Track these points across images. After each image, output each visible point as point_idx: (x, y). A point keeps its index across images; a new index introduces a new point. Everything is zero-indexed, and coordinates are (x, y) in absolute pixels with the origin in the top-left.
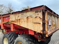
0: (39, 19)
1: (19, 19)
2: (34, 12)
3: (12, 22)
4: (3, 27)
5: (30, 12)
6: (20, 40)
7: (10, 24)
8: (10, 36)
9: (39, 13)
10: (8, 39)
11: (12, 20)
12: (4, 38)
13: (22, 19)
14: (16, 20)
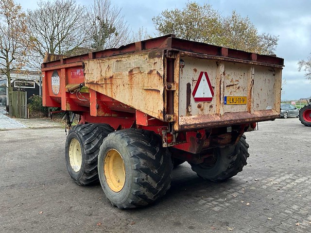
0: (157, 77)
1: (111, 78)
2: (147, 56)
3: (92, 88)
4: (68, 105)
5: (137, 56)
6: (114, 142)
7: (87, 92)
8: (87, 134)
9: (156, 59)
10: (81, 143)
11: (91, 80)
12: (69, 140)
13: (117, 75)
14: (101, 80)
